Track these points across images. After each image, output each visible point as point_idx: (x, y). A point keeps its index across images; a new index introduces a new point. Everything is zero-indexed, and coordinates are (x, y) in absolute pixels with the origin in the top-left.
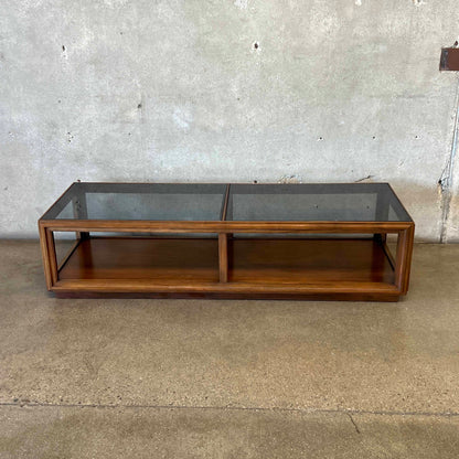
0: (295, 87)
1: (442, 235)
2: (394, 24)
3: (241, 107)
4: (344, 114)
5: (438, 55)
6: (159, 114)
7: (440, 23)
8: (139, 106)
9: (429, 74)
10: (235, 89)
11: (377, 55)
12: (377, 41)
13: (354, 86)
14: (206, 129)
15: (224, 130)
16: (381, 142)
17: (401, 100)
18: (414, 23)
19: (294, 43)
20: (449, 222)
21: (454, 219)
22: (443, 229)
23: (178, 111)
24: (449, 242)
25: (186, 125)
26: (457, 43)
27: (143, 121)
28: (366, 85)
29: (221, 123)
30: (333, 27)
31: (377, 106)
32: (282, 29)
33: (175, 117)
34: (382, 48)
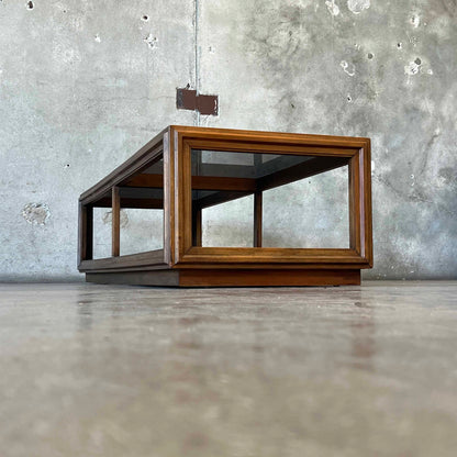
0: (40, 112)
2: (132, 62)
4: (91, 142)
5: (174, 94)
7: (172, 66)
9: (168, 111)
11: (118, 89)
12: (118, 76)
13: (99, 116)
17: (145, 132)
18: (150, 64)
19: (37, 69)
26: (188, 86)
28: (110, 116)
30: (75, 58)
32: (25, 54)
34: (122, 83)
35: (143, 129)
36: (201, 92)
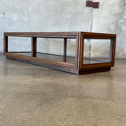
0: (47, 10)
1: (90, 56)
3: (32, 15)
4: (60, 18)
5: (85, 2)
6: (9, 16)
8: (3, 13)
9: (83, 8)
10: (30, 9)
11: (69, 2)
13: (63, 10)
14: (22, 21)
15: (27, 21)
16: (71, 27)
20: (91, 51)
21: (93, 51)
22: (90, 54)
23: (14, 15)
24: (92, 58)
25: (16, 19)
27: (4, 18)
28: (66, 10)
29: (26, 19)
31: (69, 16)
33: (13, 17)
35: (75, 14)
36: (94, 1)
